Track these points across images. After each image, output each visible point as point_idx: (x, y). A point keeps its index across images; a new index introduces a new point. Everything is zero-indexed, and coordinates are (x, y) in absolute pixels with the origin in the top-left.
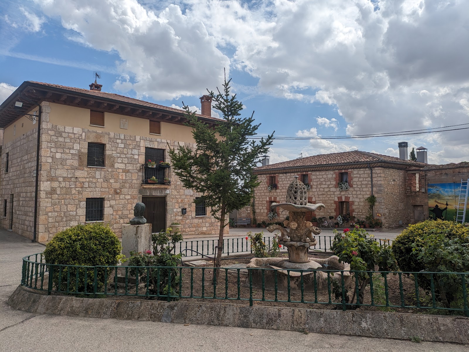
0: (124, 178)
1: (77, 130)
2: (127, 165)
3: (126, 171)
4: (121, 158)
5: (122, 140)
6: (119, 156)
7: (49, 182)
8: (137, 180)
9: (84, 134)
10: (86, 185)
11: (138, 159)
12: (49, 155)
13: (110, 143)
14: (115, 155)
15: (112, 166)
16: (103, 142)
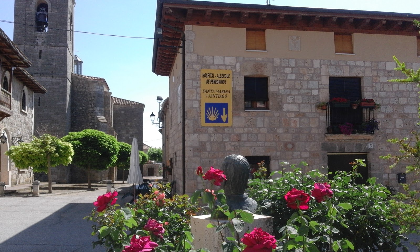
0: (298, 126)
1: (229, 60)
2: (302, 105)
3: (300, 115)
4: (292, 95)
5: (292, 68)
6: (288, 93)
7: (196, 135)
8: (317, 128)
9: (238, 65)
10: (244, 138)
11: (318, 95)
12: (195, 98)
13: (276, 74)
14: (282, 91)
15: (280, 108)
16: (266, 74)
